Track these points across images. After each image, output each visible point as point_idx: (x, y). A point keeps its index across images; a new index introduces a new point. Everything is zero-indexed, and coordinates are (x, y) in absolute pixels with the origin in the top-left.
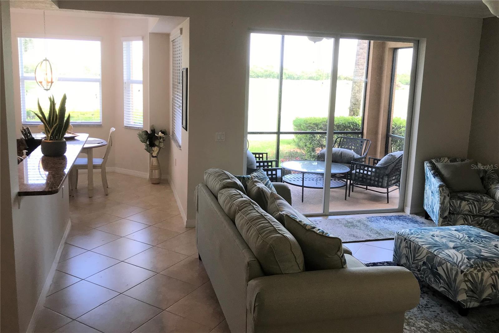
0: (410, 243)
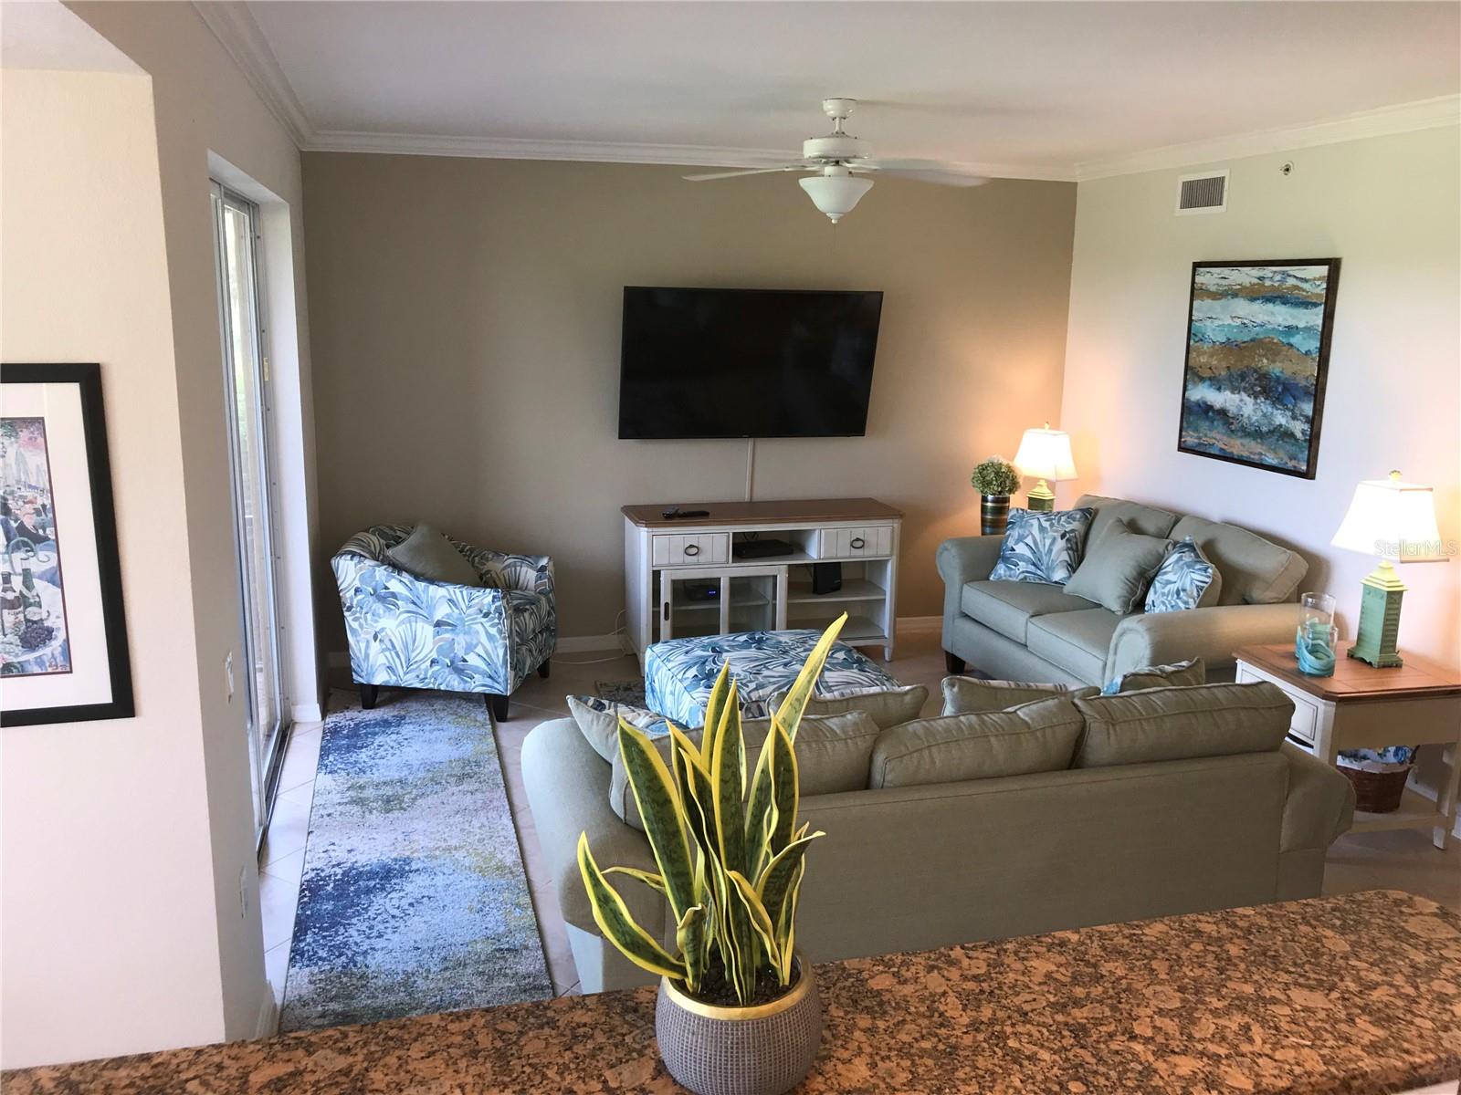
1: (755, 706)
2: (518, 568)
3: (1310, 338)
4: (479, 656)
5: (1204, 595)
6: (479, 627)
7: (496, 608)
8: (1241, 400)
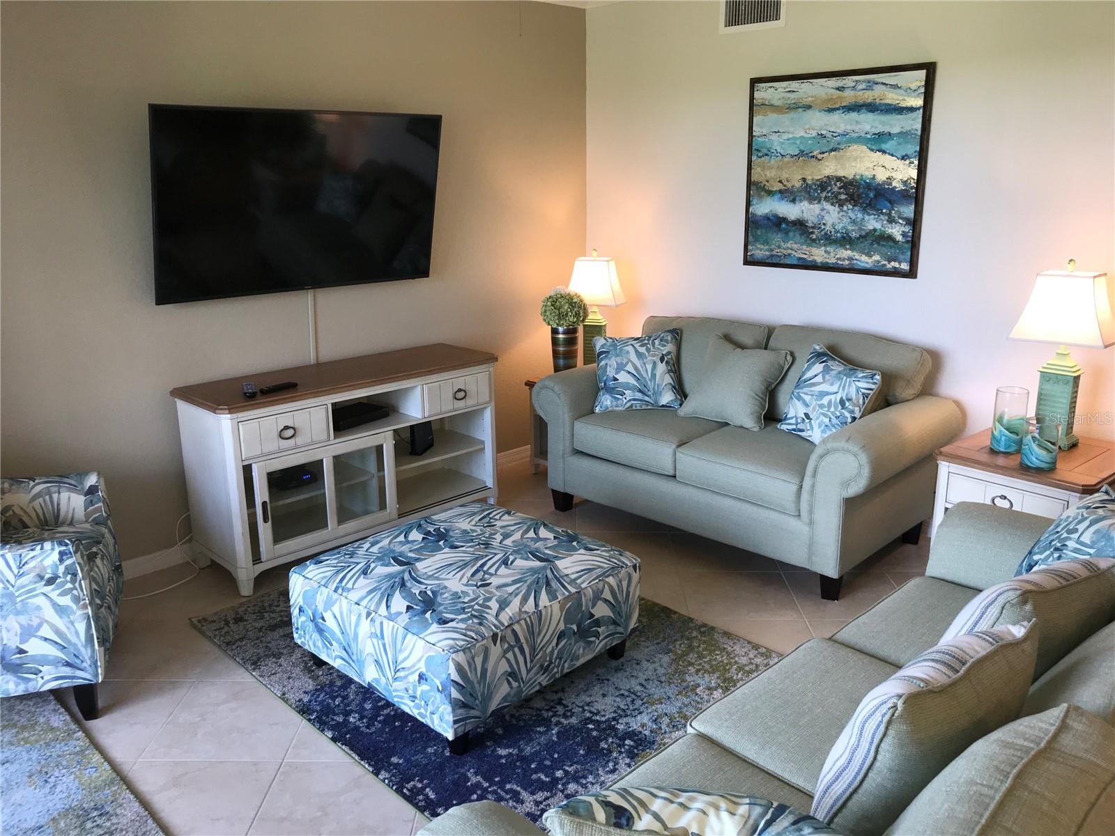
1: (509, 632)
2: (55, 496)
3: (907, 142)
4: (46, 639)
5: (869, 402)
6: (41, 601)
7: (66, 568)
8: (823, 210)
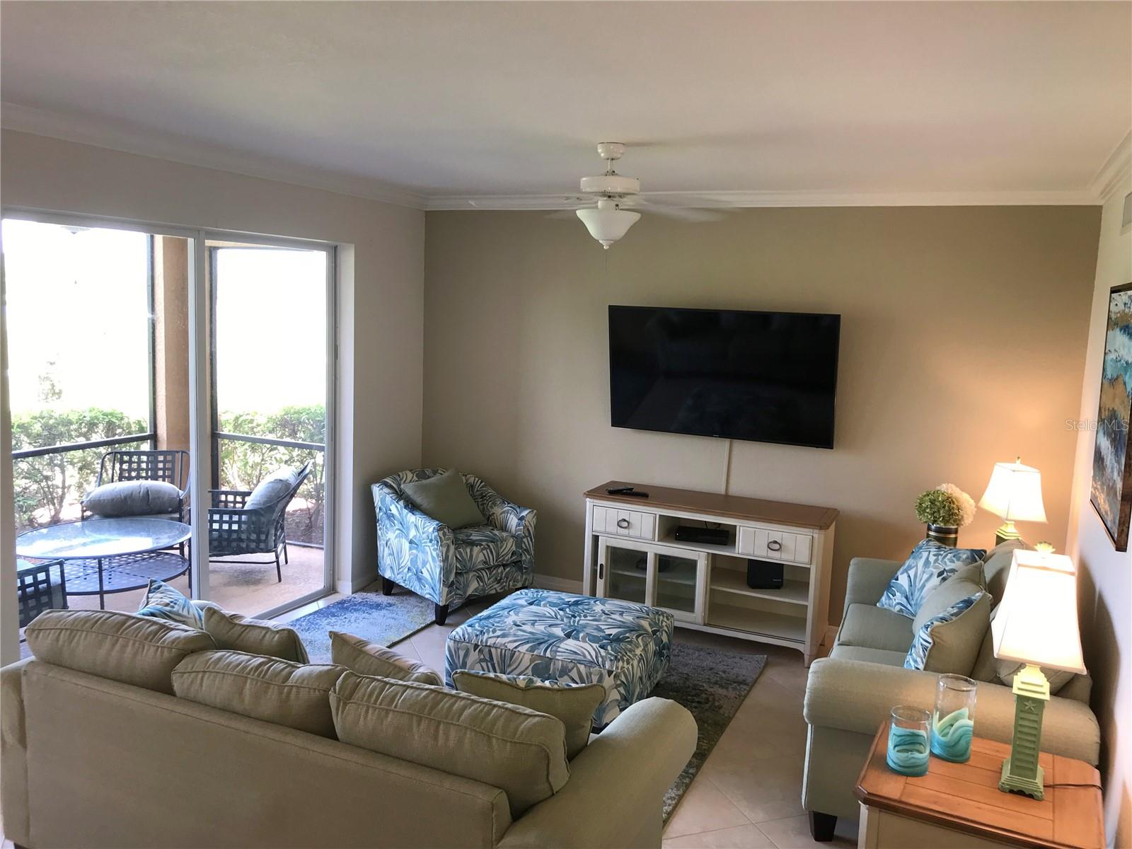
0: (490, 651)
2: (509, 515)
4: (428, 570)
5: (929, 654)
6: (428, 549)
7: (435, 537)
8: (1108, 448)
